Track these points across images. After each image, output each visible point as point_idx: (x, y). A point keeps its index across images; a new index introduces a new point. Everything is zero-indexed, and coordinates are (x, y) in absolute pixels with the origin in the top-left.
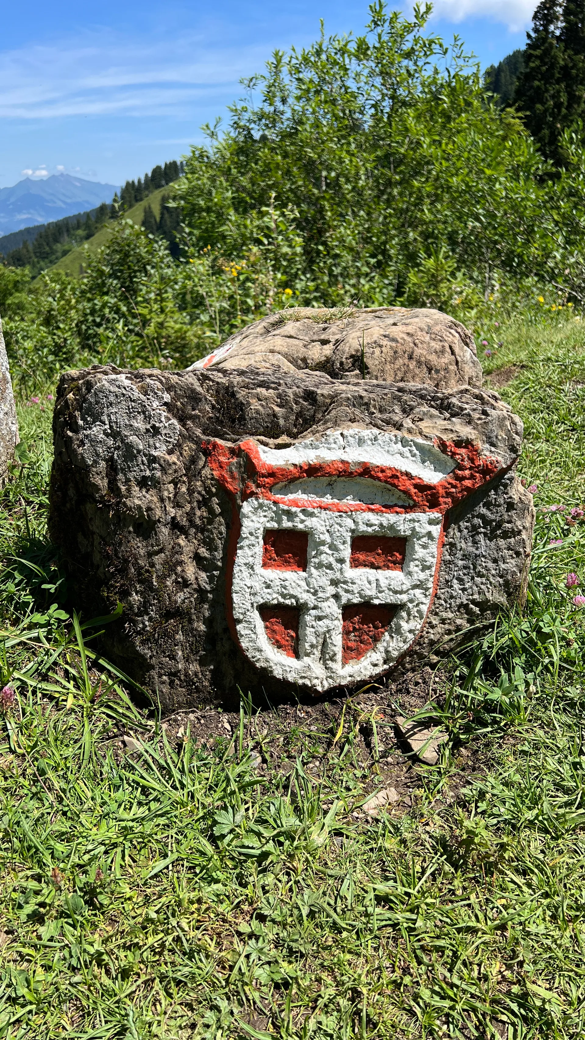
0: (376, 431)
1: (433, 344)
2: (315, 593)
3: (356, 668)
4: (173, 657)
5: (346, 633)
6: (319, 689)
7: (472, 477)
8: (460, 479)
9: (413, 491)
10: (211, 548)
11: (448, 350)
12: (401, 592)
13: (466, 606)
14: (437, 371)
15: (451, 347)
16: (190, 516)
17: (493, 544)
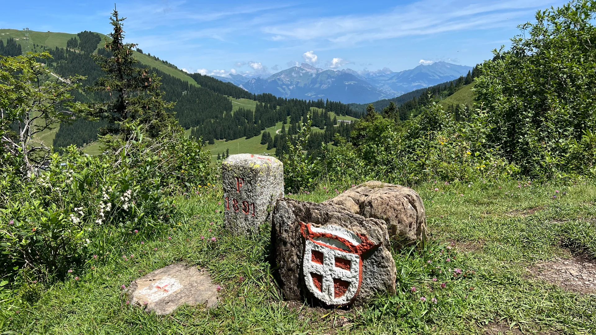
0: (340, 227)
1: (396, 201)
2: (325, 272)
3: (338, 300)
4: (290, 283)
5: (335, 288)
6: (328, 304)
7: (366, 246)
8: (363, 246)
9: (350, 246)
10: (300, 253)
11: (401, 204)
12: (349, 278)
13: (373, 288)
14: (397, 211)
15: (402, 203)
16: (295, 242)
17: (379, 269)
